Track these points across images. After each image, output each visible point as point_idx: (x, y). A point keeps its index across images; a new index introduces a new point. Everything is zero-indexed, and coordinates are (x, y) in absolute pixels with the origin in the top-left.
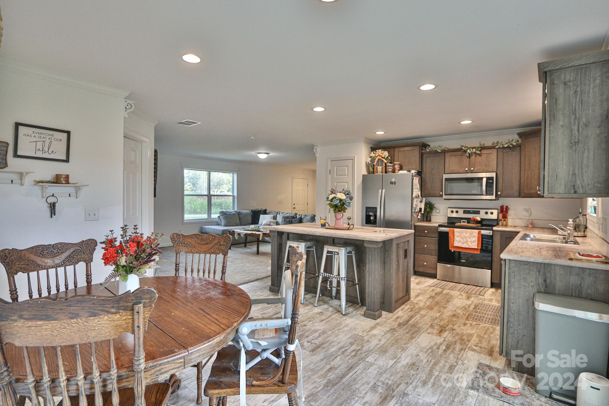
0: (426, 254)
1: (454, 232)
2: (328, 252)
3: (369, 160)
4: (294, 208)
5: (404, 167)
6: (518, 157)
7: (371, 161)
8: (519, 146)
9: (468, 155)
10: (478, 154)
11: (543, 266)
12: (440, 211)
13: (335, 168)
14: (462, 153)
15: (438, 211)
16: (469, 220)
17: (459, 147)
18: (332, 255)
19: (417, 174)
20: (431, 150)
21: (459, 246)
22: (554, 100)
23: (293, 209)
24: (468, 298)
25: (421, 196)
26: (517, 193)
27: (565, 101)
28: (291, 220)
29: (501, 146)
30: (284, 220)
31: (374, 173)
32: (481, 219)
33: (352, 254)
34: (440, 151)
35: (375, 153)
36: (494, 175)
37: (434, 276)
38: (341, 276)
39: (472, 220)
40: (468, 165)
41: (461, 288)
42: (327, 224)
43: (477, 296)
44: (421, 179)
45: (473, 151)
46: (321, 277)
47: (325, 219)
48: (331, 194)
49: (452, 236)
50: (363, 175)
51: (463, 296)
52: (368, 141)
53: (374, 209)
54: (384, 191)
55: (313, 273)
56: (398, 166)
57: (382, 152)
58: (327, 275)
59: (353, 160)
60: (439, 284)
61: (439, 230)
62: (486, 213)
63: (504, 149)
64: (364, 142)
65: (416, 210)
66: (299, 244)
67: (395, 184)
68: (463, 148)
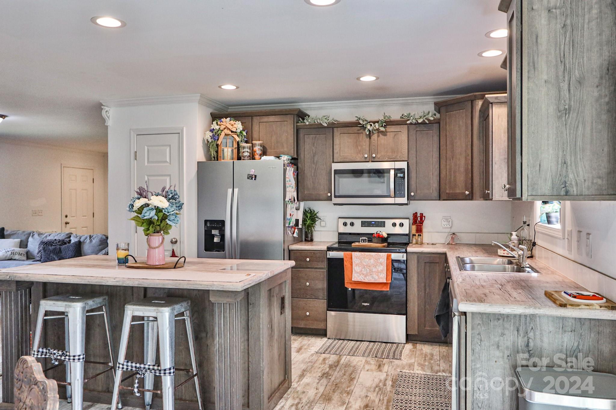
0: (308, 297)
1: (352, 258)
2: (134, 318)
3: (209, 134)
4: (67, 223)
5: (269, 150)
6: (436, 139)
7: (213, 137)
8: (438, 122)
9: (368, 133)
10: (382, 132)
11: (523, 319)
12: (326, 224)
13: (146, 148)
14: (358, 130)
15: (323, 224)
16: (370, 237)
17: (354, 119)
18: (143, 324)
19: (291, 163)
20: (312, 122)
21: (359, 280)
22: (534, 37)
23: (64, 225)
24: (380, 367)
25: (298, 200)
26: (435, 194)
27: (549, 40)
28: (58, 247)
29: (414, 121)
30: (44, 249)
31: (217, 160)
32: (388, 234)
33: (184, 316)
34: (326, 125)
35: (219, 123)
36: (403, 165)
37: (322, 333)
38: (163, 367)
39: (374, 237)
40: (368, 149)
41: (366, 349)
42: (130, 258)
43: (391, 362)
44: (297, 170)
45: (375, 126)
46: (119, 373)
47: (126, 247)
48: (139, 199)
49: (349, 265)
50: (198, 162)
51: (371, 364)
52: (205, 101)
53: (220, 225)
54: (236, 190)
55: (102, 361)
56: (259, 147)
57: (232, 122)
58: (132, 366)
59: (179, 134)
60: (331, 347)
61: (328, 257)
62: (394, 225)
63: (417, 125)
64: (201, 103)
65: (291, 223)
66: (70, 306)
67: (255, 179)
68: (361, 122)
